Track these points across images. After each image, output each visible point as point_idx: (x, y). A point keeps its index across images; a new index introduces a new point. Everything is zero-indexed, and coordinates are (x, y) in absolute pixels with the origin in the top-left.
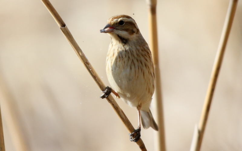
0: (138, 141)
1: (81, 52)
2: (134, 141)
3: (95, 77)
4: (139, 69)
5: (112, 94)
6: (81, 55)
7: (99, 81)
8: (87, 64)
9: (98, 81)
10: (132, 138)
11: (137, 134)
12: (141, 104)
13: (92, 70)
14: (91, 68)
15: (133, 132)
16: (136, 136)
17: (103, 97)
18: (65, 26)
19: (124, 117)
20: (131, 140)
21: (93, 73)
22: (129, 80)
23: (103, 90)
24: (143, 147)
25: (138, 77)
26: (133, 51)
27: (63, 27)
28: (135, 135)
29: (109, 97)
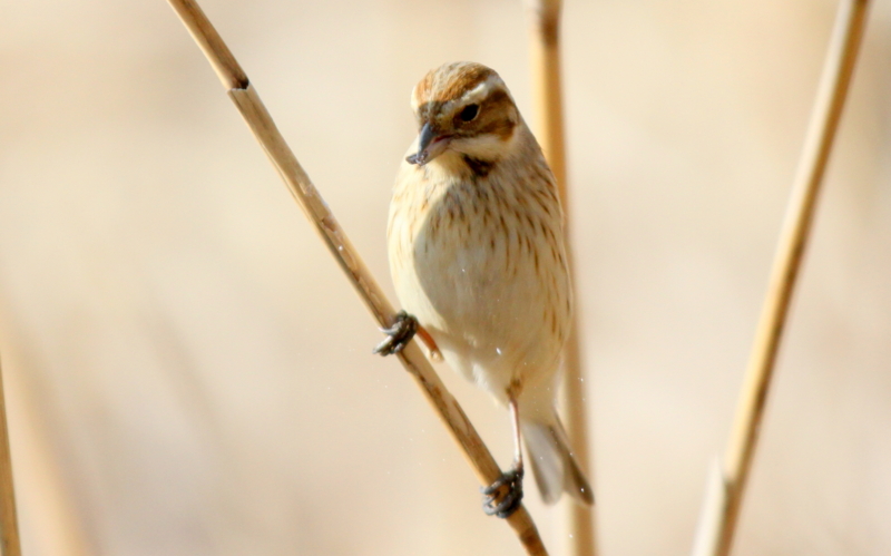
0: (516, 515)
1: (307, 182)
2: (497, 513)
3: (356, 275)
4: (520, 242)
5: (416, 338)
6: (304, 192)
7: (370, 291)
8: (326, 225)
9: (367, 290)
10: (494, 504)
11: (511, 490)
12: (522, 377)
13: (345, 251)
14: (343, 242)
15: (497, 480)
16: (506, 497)
17: (387, 350)
18: (248, 88)
19: (461, 425)
20: (488, 509)
21: (350, 259)
22: (483, 283)
23: (386, 325)
24: (531, 538)
25: (515, 271)
26: (502, 190)
27: (240, 90)
28: (504, 491)
29: (408, 350)
